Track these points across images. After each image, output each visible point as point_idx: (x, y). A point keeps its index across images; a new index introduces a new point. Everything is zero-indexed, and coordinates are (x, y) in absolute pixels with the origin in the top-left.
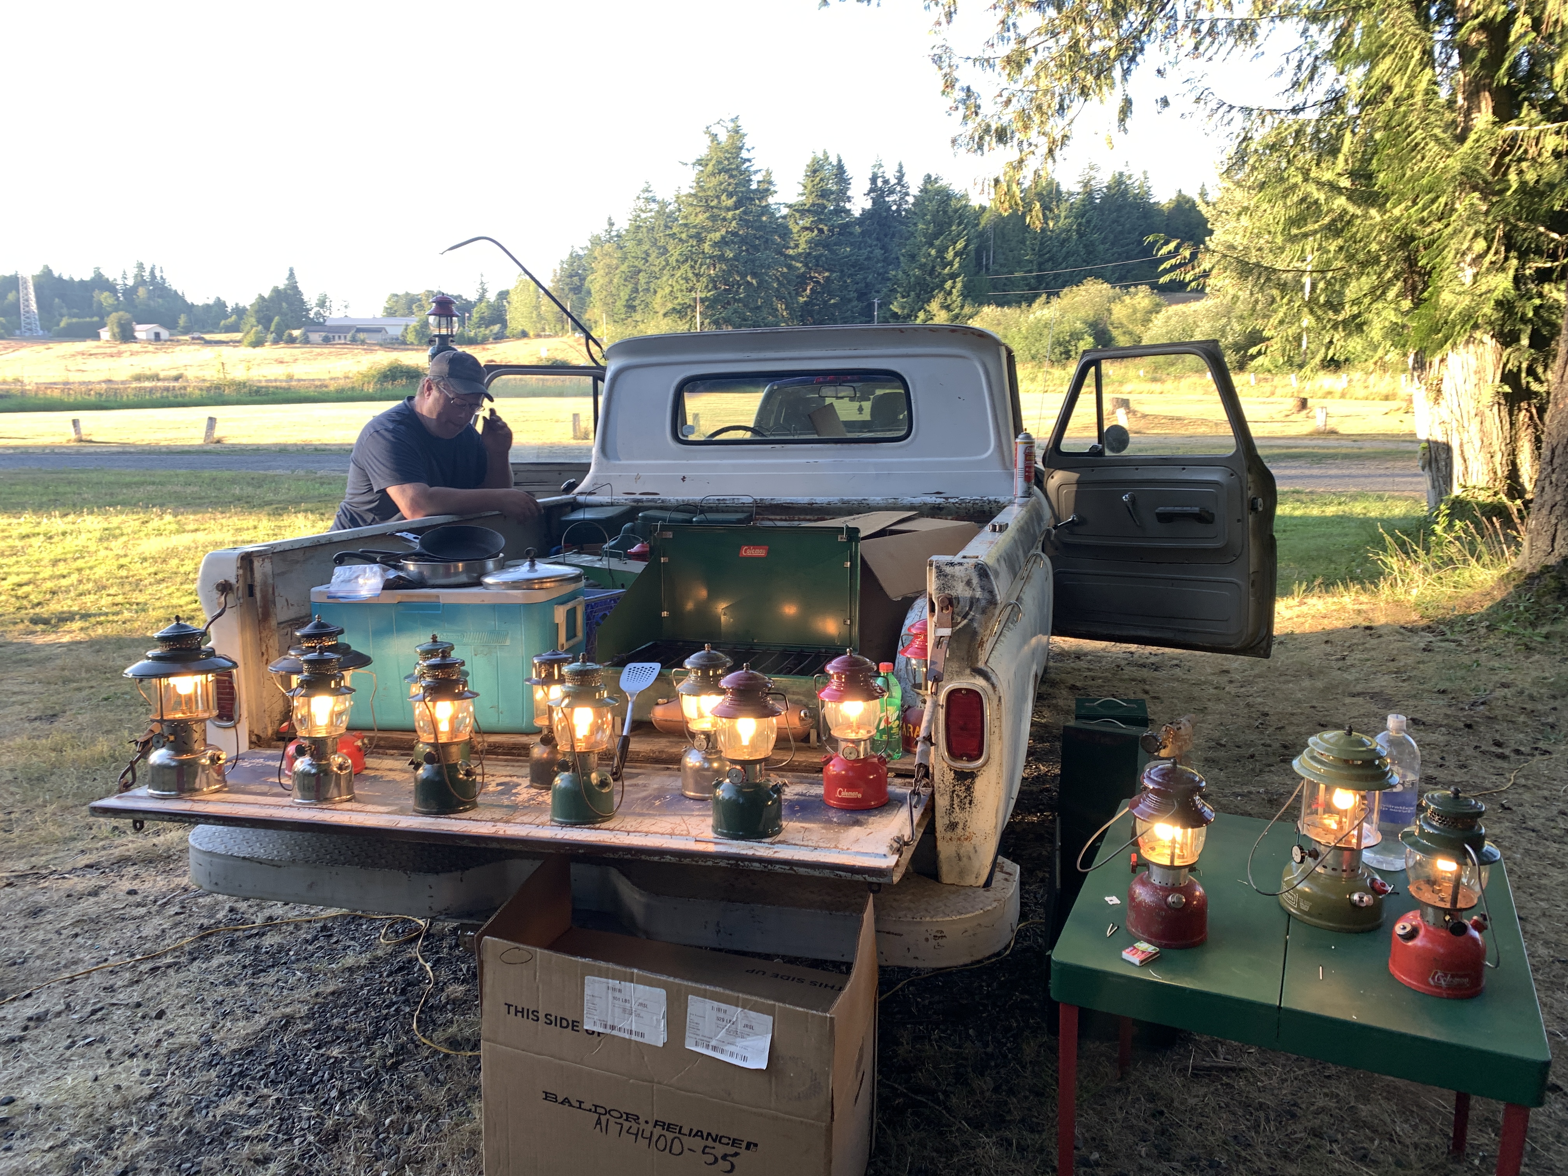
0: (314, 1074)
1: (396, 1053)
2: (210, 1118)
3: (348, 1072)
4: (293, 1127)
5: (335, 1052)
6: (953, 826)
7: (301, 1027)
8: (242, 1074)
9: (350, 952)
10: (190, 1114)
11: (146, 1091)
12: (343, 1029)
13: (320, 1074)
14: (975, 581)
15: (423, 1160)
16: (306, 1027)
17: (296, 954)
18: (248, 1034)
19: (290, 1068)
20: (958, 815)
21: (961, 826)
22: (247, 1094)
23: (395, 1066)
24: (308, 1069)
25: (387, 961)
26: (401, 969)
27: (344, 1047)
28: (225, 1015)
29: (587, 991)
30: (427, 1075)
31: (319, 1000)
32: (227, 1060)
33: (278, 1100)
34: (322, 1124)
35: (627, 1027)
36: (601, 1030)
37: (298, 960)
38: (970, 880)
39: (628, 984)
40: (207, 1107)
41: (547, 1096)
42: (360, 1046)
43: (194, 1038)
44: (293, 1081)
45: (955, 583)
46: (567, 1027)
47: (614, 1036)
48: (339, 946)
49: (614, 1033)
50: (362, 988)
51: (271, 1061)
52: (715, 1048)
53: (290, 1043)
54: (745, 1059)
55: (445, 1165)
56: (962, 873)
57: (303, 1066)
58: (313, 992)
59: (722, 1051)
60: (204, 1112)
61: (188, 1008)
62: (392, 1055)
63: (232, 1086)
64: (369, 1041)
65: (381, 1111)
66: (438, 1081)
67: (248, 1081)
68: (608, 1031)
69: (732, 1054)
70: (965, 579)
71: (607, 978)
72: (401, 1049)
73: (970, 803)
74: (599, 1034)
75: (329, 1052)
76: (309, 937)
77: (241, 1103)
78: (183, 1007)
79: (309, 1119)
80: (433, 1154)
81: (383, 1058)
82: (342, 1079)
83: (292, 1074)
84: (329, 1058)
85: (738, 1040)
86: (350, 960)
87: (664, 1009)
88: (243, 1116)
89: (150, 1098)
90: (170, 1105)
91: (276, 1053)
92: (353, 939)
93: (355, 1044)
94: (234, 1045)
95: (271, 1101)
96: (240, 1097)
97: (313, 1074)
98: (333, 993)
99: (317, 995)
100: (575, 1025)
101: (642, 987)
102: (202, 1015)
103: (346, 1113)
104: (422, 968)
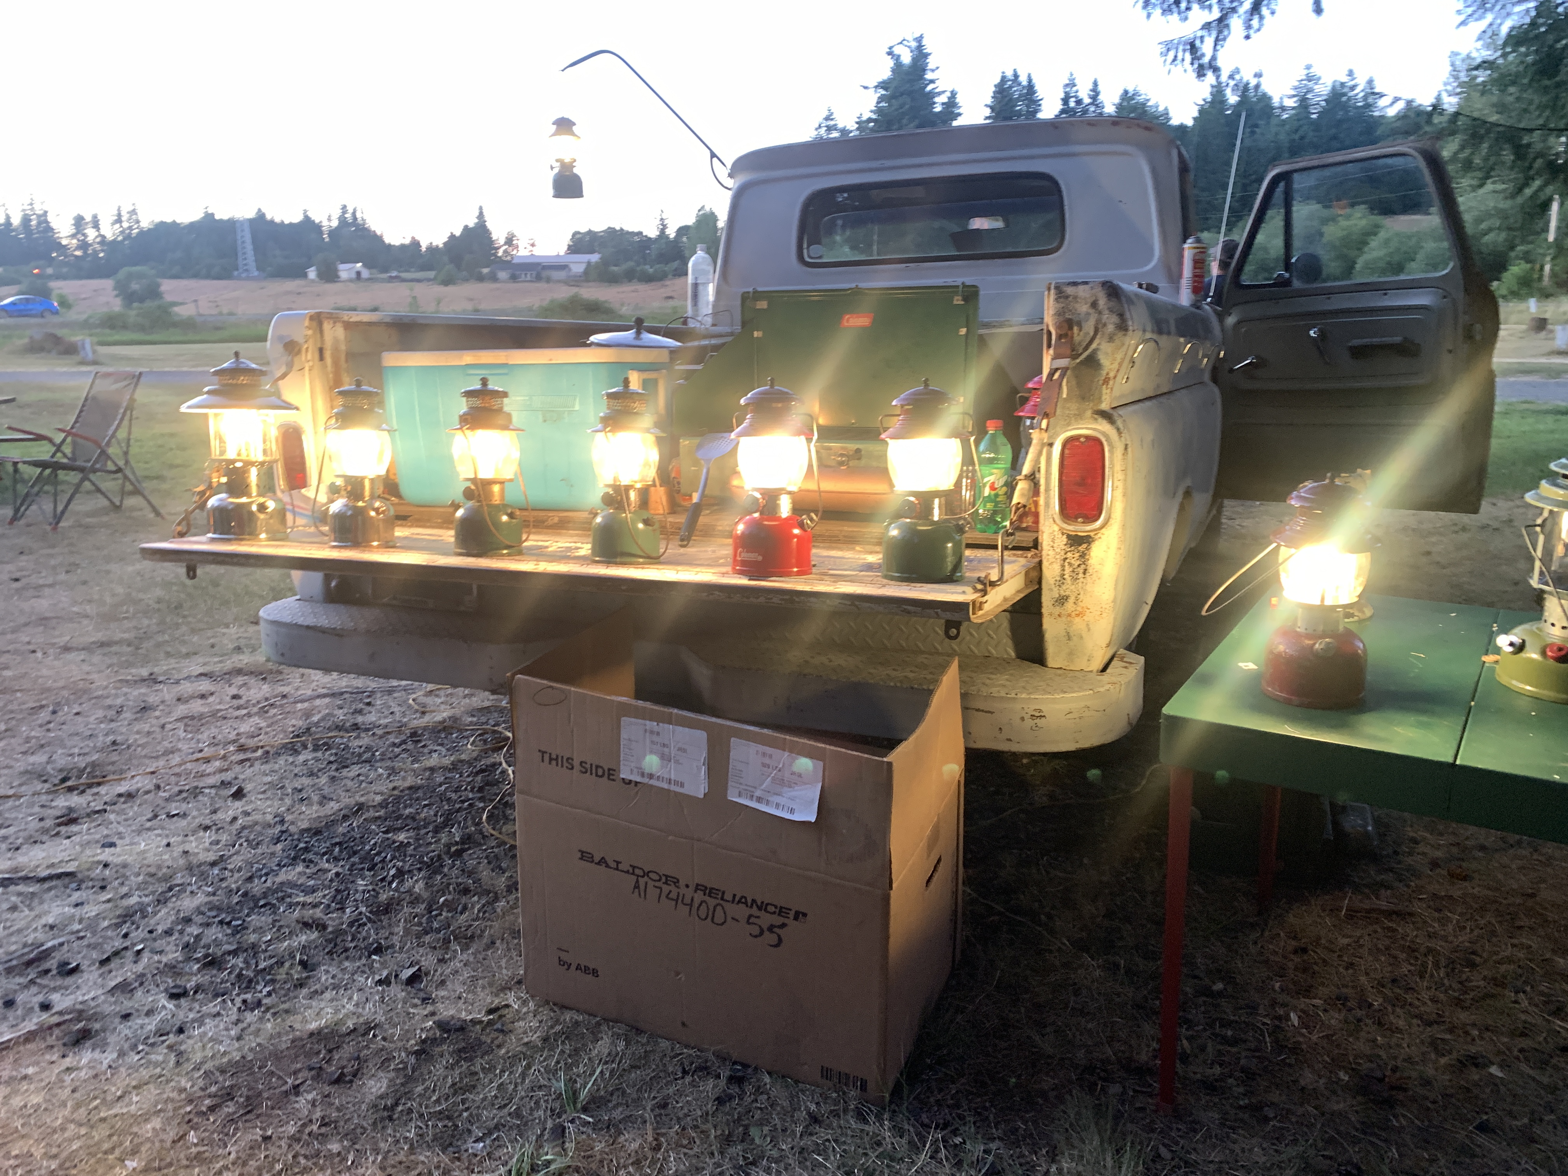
0: (378, 854)
1: (463, 841)
2: (269, 884)
3: (411, 856)
4: (347, 898)
5: (402, 837)
6: (1062, 600)
7: (372, 814)
8: (306, 850)
9: (435, 755)
10: (250, 879)
11: (212, 857)
12: (414, 819)
13: (383, 855)
14: (1102, 302)
15: (472, 937)
16: (377, 814)
17: (382, 754)
18: (319, 817)
19: (355, 848)
20: (1069, 588)
21: (1071, 600)
22: (308, 867)
23: (459, 854)
24: (371, 850)
25: (469, 763)
26: (482, 771)
27: (412, 834)
28: (302, 800)
29: (624, 735)
30: (489, 863)
31: (396, 792)
32: (296, 837)
33: (337, 874)
34: (376, 897)
35: (666, 776)
36: (639, 779)
37: (382, 760)
38: (1080, 664)
39: (666, 726)
40: (267, 874)
41: (585, 856)
42: (427, 833)
43: (269, 818)
44: (355, 859)
45: (1077, 306)
46: (601, 776)
47: (652, 786)
48: (426, 750)
49: (653, 782)
50: (440, 785)
51: (337, 840)
52: (759, 800)
53: (359, 827)
54: (792, 811)
55: (493, 943)
56: (1071, 654)
57: (367, 847)
58: (391, 786)
59: (768, 803)
60: (263, 879)
61: (269, 794)
62: (457, 843)
63: (294, 859)
64: (436, 831)
65: (438, 892)
66: (500, 868)
67: (310, 856)
68: (645, 780)
69: (777, 806)
70: (1090, 301)
71: (644, 719)
72: (467, 839)
73: (1084, 573)
74: (636, 783)
75: (395, 837)
76: (397, 741)
77: (300, 873)
78: (264, 792)
79: (364, 891)
80: (483, 931)
81: (448, 846)
82: (404, 861)
83: (355, 853)
84: (394, 842)
85: (786, 789)
86: (434, 761)
87: (704, 754)
88: (301, 885)
89: (213, 864)
90: (231, 871)
91: (344, 835)
92: (442, 745)
93: (423, 832)
94: (305, 825)
95: (330, 875)
96: (300, 868)
97: (376, 855)
98: (410, 788)
99: (394, 789)
100: (611, 774)
101: (681, 728)
102: (281, 799)
103: (402, 890)
104: (504, 772)
